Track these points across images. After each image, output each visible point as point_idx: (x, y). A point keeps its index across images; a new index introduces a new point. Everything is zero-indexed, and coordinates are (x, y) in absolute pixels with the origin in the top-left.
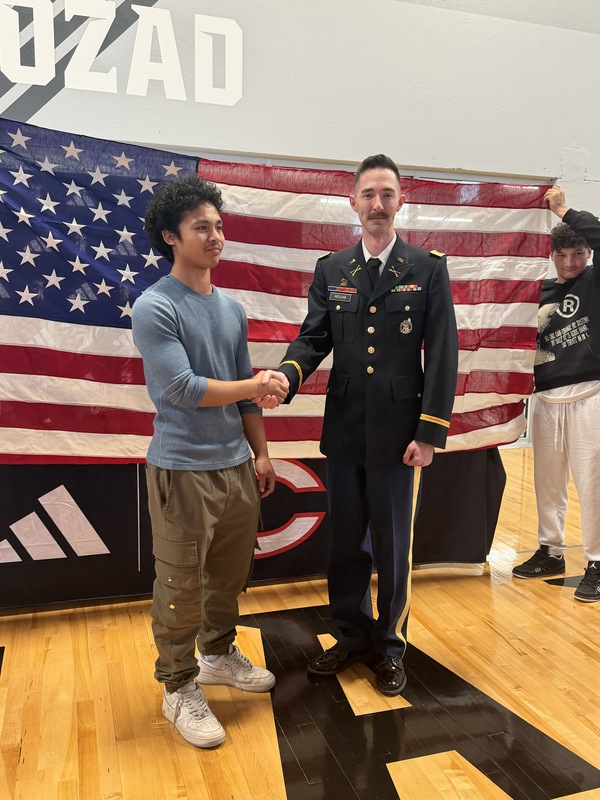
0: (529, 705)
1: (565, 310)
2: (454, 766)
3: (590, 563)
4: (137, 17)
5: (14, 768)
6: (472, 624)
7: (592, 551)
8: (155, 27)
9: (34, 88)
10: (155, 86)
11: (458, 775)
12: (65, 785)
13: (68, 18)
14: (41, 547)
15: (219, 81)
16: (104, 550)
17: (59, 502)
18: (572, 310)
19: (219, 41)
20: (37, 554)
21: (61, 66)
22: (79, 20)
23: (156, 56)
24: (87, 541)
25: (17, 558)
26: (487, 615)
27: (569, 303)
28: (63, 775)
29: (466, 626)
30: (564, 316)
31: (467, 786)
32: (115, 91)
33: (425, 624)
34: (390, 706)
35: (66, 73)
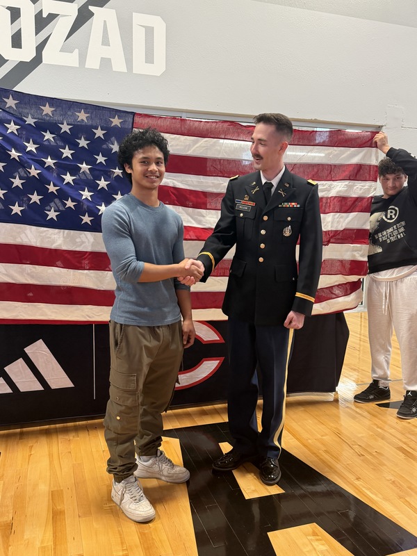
0: (366, 491)
1: (389, 217)
2: (315, 534)
3: (408, 392)
4: (92, 14)
5: (8, 537)
6: (327, 435)
7: (409, 383)
8: (105, 21)
9: (21, 63)
10: (106, 62)
11: (317, 540)
12: (43, 549)
13: (45, 15)
14: (26, 382)
15: (149, 58)
16: (70, 385)
17: (39, 351)
18: (393, 217)
19: (149, 31)
20: (23, 388)
21: (40, 48)
22: (52, 17)
23: (106, 42)
24: (59, 378)
25: (9, 391)
26: (336, 428)
27: (391, 212)
28: (42, 542)
29: (322, 436)
30: (388, 221)
31: (323, 548)
32: (77, 65)
33: (294, 435)
34: (269, 492)
35: (44, 53)
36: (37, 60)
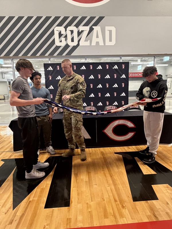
1: (153, 95)
2: (167, 187)
4: (94, 29)
8: (97, 30)
10: (97, 43)
12: (86, 182)
13: (80, 31)
15: (111, 40)
16: (90, 138)
18: (155, 96)
22: (82, 31)
23: (97, 37)
24: (87, 136)
27: (154, 94)
30: (152, 96)
32: (89, 45)
35: (80, 42)
36: (78, 45)
